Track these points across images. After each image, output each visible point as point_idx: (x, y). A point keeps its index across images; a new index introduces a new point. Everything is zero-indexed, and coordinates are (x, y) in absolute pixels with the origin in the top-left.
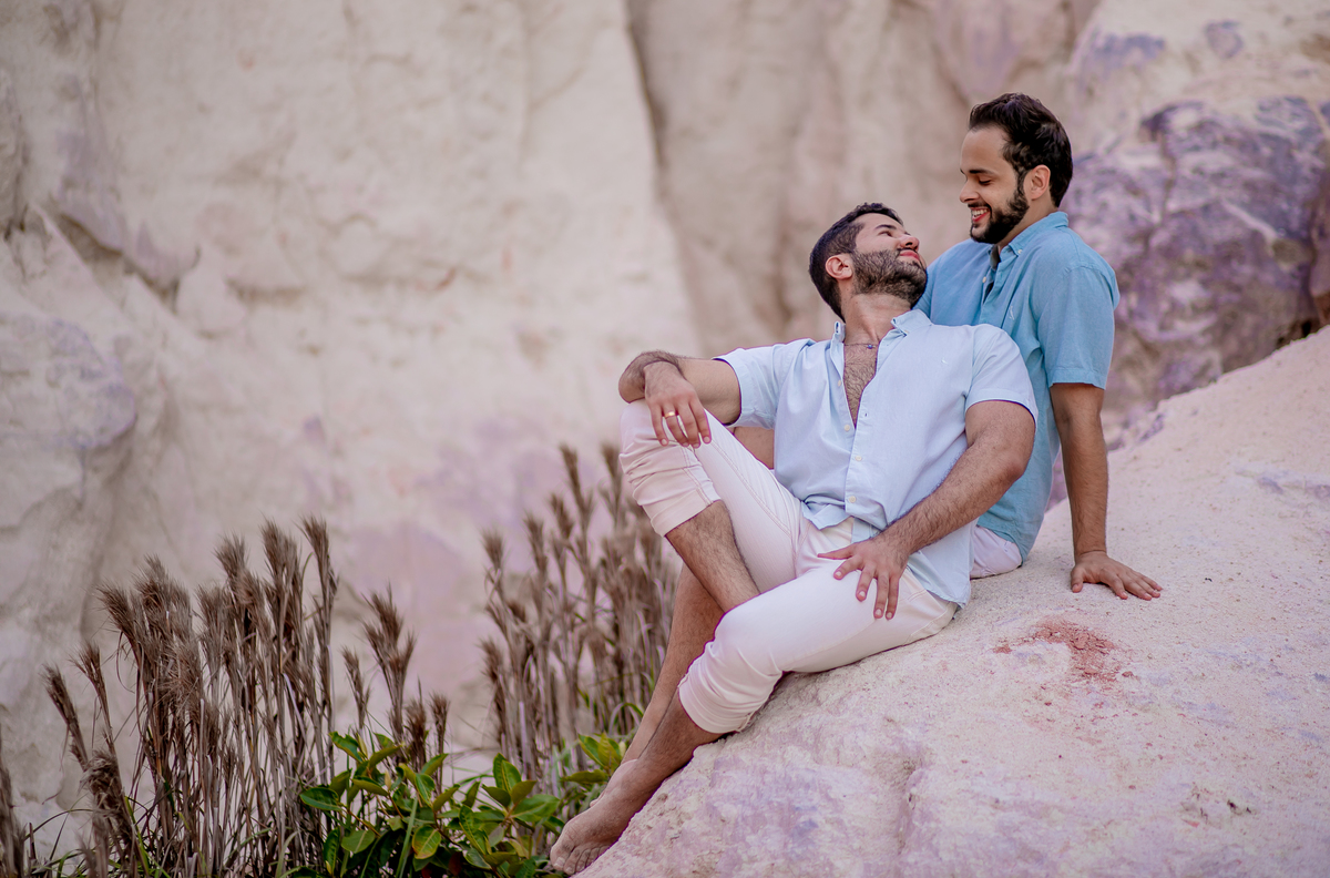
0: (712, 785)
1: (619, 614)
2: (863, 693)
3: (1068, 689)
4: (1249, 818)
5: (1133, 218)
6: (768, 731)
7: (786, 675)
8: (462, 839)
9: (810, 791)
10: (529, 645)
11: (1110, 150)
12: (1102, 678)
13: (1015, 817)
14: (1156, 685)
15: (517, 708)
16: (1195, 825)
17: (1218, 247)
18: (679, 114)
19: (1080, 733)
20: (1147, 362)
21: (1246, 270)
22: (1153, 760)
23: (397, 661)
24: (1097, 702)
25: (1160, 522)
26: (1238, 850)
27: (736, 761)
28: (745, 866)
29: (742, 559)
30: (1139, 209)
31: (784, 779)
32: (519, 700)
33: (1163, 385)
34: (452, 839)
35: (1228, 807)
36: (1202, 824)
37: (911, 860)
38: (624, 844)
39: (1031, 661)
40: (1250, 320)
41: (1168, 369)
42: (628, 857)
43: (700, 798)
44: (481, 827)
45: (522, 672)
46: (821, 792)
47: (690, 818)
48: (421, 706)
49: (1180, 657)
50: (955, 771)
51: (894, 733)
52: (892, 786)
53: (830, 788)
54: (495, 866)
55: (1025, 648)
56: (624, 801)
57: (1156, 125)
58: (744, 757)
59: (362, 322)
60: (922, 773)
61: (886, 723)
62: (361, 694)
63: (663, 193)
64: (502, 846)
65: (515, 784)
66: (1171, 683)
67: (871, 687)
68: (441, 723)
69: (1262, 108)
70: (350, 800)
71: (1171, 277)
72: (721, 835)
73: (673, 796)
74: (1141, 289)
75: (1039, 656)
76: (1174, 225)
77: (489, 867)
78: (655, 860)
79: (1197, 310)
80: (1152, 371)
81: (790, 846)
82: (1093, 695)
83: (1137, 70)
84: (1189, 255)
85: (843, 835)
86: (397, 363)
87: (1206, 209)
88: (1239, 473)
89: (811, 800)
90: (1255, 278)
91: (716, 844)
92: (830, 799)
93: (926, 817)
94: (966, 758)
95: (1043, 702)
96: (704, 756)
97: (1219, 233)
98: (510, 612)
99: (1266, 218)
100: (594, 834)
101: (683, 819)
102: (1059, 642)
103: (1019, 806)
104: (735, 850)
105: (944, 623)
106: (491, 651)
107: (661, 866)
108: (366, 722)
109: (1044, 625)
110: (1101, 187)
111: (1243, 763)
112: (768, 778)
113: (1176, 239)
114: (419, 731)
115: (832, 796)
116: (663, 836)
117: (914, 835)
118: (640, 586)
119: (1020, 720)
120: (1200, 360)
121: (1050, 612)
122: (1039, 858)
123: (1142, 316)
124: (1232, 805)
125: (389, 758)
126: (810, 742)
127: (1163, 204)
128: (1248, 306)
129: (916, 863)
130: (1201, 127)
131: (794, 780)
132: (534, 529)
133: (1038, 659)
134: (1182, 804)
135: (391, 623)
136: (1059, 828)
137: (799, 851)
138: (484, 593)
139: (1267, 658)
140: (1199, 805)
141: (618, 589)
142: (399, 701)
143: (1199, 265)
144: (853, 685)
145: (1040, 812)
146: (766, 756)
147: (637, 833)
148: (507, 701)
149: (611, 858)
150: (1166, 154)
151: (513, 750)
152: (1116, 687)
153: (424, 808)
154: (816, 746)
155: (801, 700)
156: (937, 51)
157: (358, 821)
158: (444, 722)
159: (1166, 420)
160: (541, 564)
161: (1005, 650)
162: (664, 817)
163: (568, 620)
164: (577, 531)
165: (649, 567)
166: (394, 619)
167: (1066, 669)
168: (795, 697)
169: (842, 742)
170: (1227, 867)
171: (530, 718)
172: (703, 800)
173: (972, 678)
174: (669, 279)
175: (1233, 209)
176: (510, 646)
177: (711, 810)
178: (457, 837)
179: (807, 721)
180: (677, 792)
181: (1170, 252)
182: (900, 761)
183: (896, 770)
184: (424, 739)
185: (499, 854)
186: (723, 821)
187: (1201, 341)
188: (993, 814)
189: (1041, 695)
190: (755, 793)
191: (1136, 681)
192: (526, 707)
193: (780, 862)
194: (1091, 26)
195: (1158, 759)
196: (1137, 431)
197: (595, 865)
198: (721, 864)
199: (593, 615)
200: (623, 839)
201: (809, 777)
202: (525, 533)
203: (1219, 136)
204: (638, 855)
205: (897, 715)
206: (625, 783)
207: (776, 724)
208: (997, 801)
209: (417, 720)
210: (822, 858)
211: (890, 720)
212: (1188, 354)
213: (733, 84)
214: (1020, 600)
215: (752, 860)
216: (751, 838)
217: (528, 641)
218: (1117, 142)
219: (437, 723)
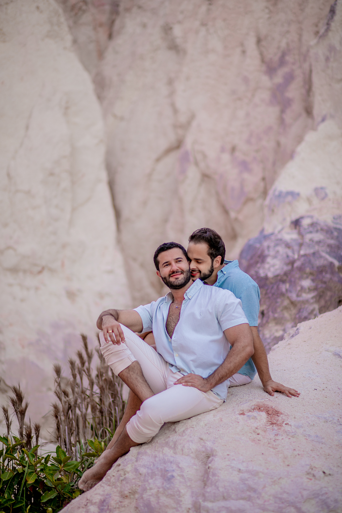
0: (137, 461)
1: (102, 395)
2: (192, 429)
3: (265, 429)
4: (330, 477)
5: (288, 256)
6: (157, 442)
7: (165, 423)
8: (44, 476)
9: (172, 464)
10: (69, 406)
11: (280, 232)
12: (278, 425)
13: (246, 475)
14: (297, 428)
15: (64, 428)
16: (311, 479)
17: (318, 268)
18: (125, 213)
19: (270, 445)
20: (292, 308)
21: (328, 276)
22: (296, 456)
23: (22, 411)
24: (276, 434)
25: (298, 368)
26: (326, 489)
27: (146, 453)
28: (148, 491)
29: (146, 381)
30: (290, 253)
31: (163, 459)
32: (65, 426)
33: (297, 316)
34: (40, 476)
35: (323, 474)
36: (313, 479)
37: (208, 490)
38: (104, 481)
39: (252, 418)
40: (329, 294)
41: (299, 311)
42: (106, 486)
43: (132, 466)
44: (51, 472)
45: (67, 415)
46: (176, 465)
47: (128, 473)
48: (30, 427)
49: (306, 418)
50: (225, 458)
51: (203, 444)
52: (202, 463)
53: (179, 463)
54: (56, 486)
55: (250, 414)
56: (105, 464)
57: (296, 223)
58: (148, 451)
59: (10, 285)
60: (213, 459)
61: (200, 440)
62: (9, 423)
63: (119, 241)
64: (59, 479)
65: (64, 457)
66: (302, 427)
67: (195, 427)
68: (37, 434)
69: (334, 218)
70: (4, 461)
71: (301, 278)
72: (140, 480)
73: (122, 465)
74: (290, 282)
75: (255, 417)
76: (302, 259)
77: (54, 486)
78: (115, 488)
79: (310, 290)
80: (294, 311)
81: (165, 484)
82: (274, 431)
83: (290, 203)
84: (308, 270)
85: (184, 481)
86: (22, 300)
87: (314, 254)
88: (326, 351)
89: (172, 468)
90: (331, 279)
91: (138, 483)
92: (179, 467)
93: (214, 475)
94: (229, 453)
95: (257, 433)
96: (133, 451)
97: (319, 263)
98: (63, 393)
99: (335, 258)
100: (94, 476)
101: (126, 473)
102: (262, 411)
103: (248, 472)
104: (145, 485)
105: (221, 403)
106: (56, 407)
107: (118, 490)
108: (10, 433)
109: (257, 405)
110: (276, 245)
111: (328, 457)
112: (157, 459)
113: (303, 264)
114: (29, 437)
115: (180, 466)
116: (118, 479)
117: (210, 481)
118: (110, 385)
119: (248, 440)
120: (311, 308)
121: (259, 400)
122: (255, 491)
123: (291, 292)
124: (324, 473)
125: (18, 446)
126: (173, 446)
127: (299, 252)
128: (328, 289)
129: (210, 492)
130: (312, 225)
131: (166, 460)
132: (72, 363)
133: (255, 418)
134: (306, 472)
135: (20, 397)
136: (262, 480)
137: (168, 486)
138: (53, 386)
139: (336, 418)
140: (312, 472)
141: (102, 386)
142: (22, 425)
143: (311, 274)
144: (188, 426)
145: (255, 474)
146: (156, 451)
147: (109, 477)
148: (61, 426)
149: (99, 486)
150: (300, 234)
151: (63, 443)
152: (283, 428)
153: (31, 465)
154: (174, 447)
155: (169, 431)
156: (218, 194)
157: (6, 468)
158: (39, 434)
159: (300, 331)
160: (74, 376)
161: (243, 414)
162: (119, 472)
163: (83, 396)
164: (87, 364)
165: (113, 378)
166: (21, 395)
167: (265, 422)
168: (167, 430)
169: (184, 447)
170: (322, 495)
171: (69, 432)
172: (133, 466)
173: (231, 424)
174: (120, 272)
175: (324, 254)
176: (63, 406)
177: (136, 470)
178: (42, 475)
179: (171, 439)
180: (124, 463)
181: (301, 269)
182: (205, 454)
183: (203, 457)
184: (31, 439)
185: (57, 482)
186: (140, 474)
187: (312, 301)
188: (238, 474)
189: (256, 431)
190: (152, 464)
191: (290, 426)
192: (68, 428)
193: (161, 490)
194: (274, 187)
195: (298, 455)
196: (290, 334)
197: (93, 489)
198: (139, 490)
199: (93, 395)
200: (104, 479)
201: (172, 459)
202: (69, 365)
203: (319, 228)
204: (109, 486)
205: (204, 437)
206: (106, 458)
207: (161, 440)
208: (240, 470)
209: (29, 433)
210: (176, 489)
211: (201, 439)
212: (307, 306)
213: (145, 203)
214: (248, 396)
215: (151, 489)
216: (150, 481)
217: (69, 404)
218: (282, 229)
219: (36, 434)
